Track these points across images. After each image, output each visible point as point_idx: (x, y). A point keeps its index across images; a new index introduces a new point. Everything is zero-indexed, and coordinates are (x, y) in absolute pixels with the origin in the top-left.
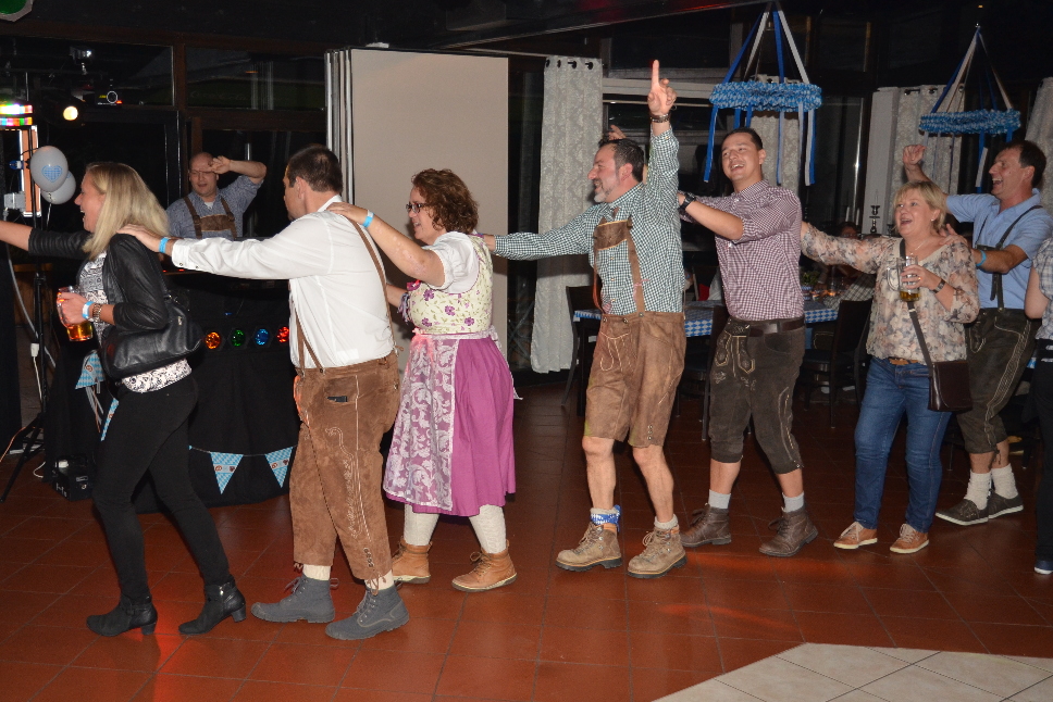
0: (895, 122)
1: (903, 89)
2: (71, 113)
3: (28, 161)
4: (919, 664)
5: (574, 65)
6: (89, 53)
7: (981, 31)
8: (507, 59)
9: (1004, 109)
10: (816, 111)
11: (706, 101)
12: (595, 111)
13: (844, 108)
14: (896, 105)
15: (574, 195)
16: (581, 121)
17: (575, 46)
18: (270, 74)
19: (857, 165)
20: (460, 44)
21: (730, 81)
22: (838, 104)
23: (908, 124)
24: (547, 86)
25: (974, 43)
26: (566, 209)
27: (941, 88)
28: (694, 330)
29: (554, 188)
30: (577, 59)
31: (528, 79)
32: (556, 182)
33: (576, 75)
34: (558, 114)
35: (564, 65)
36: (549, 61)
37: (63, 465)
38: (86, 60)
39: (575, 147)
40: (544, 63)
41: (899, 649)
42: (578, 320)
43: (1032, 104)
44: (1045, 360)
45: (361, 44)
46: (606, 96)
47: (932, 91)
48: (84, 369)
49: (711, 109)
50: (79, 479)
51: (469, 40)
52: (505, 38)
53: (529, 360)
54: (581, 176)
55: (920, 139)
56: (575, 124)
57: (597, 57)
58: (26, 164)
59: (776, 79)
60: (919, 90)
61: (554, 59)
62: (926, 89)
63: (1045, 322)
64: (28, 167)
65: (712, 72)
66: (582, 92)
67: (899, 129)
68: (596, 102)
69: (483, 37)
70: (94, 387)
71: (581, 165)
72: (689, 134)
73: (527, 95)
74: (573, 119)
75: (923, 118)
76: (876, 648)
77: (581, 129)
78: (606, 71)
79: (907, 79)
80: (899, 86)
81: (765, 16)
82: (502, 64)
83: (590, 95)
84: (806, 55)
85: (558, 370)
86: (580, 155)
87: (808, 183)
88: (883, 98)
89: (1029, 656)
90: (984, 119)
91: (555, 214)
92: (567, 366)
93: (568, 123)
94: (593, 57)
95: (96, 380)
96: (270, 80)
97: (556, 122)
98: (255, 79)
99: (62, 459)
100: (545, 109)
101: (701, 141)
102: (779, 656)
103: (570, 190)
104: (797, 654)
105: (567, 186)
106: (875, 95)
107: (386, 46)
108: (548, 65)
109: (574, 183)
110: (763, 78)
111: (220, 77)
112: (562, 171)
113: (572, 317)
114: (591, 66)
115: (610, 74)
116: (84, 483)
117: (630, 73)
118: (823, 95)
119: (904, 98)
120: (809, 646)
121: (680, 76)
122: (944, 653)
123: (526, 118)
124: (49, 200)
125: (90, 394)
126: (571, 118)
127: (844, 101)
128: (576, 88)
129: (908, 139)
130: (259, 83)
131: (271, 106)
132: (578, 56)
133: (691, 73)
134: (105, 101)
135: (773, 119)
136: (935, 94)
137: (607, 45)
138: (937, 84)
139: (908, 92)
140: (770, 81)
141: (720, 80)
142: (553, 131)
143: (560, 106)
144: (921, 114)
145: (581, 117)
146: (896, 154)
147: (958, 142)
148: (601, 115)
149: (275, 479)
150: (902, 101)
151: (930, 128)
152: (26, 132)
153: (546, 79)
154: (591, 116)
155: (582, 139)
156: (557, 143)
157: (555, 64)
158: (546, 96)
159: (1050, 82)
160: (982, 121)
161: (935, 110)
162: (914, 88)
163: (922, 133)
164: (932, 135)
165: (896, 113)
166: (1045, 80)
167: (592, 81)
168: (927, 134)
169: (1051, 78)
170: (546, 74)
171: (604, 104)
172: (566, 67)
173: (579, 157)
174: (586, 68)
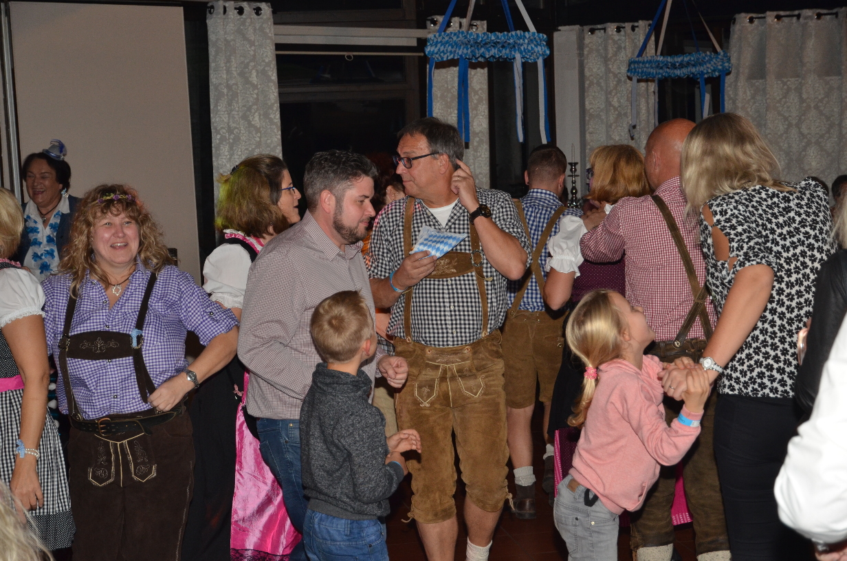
0: (582, 66)
1: (587, 28)
5: (241, 11)
8: (181, 9)
9: (715, 50)
12: (268, 64)
14: (581, 46)
16: (254, 78)
24: (212, 37)
30: (245, 5)
33: (243, 23)
34: (229, 72)
35: (230, 12)
36: (212, 7)
39: (249, 109)
40: (206, 9)
46: (279, 47)
47: (618, 30)
56: (247, 81)
60: (604, 29)
61: (219, 4)
62: (612, 28)
66: (252, 43)
67: (587, 73)
68: (270, 54)
71: (258, 130)
74: (245, 75)
77: (255, 87)
78: (277, 18)
80: (582, 24)
82: (178, 13)
83: (262, 46)
86: (257, 118)
88: (566, 38)
93: (240, 81)
94: (261, 1)
97: (225, 80)
100: (212, 65)
106: (556, 35)
108: (211, 12)
112: (237, 139)
114: (258, 11)
119: (589, 39)
126: (243, 75)
128: (245, 38)
129: (598, 84)
136: (622, 33)
138: (624, 22)
139: (592, 31)
142: (223, 90)
143: (230, 60)
145: (254, 74)
146: (587, 103)
148: (275, 71)
150: (587, 41)
153: (210, 29)
154: (264, 72)
155: (257, 97)
156: (230, 104)
157: (222, 10)
158: (212, 51)
159: (743, 19)
160: (701, 64)
161: (640, 54)
162: (599, 26)
163: (630, 79)
164: (639, 81)
165: (581, 55)
166: (737, 16)
167: (262, 29)
168: (635, 79)
169: (743, 15)
170: (210, 22)
171: (278, 56)
172: (232, 13)
173: (256, 120)
174: (254, 14)
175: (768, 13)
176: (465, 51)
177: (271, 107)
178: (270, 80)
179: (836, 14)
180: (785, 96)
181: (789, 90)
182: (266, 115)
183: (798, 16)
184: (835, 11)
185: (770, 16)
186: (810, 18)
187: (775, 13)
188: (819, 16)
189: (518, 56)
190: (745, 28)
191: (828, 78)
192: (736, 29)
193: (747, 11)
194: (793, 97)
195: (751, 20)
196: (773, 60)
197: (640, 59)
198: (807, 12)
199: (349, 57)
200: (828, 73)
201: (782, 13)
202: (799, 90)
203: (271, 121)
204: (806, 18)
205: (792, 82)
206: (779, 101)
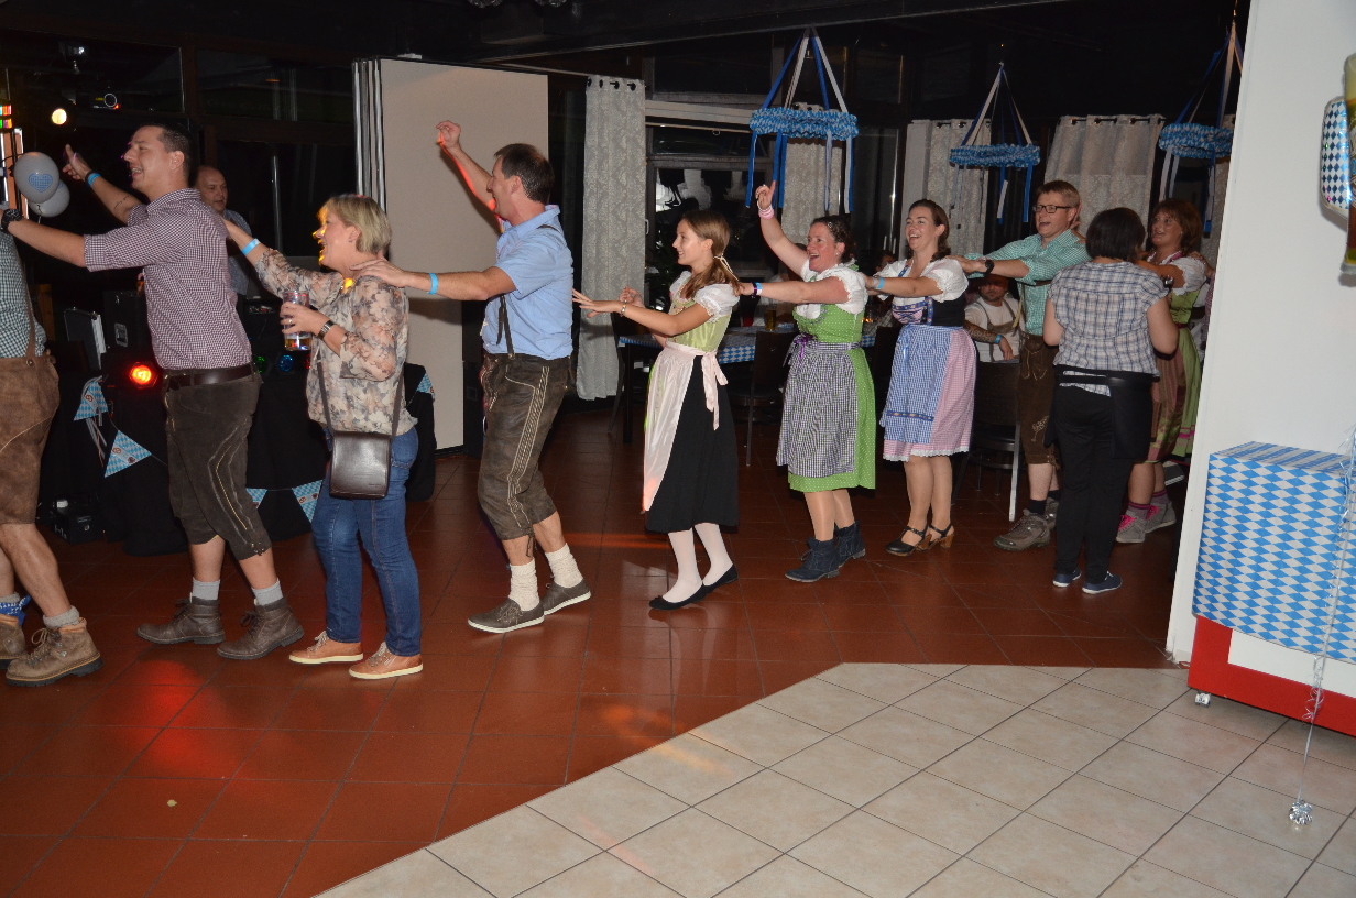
0: (928, 154)
1: (935, 122)
2: (59, 117)
3: (12, 168)
4: (949, 678)
5: (617, 85)
6: (82, 50)
7: (1004, 68)
8: (546, 77)
9: (1024, 143)
10: (854, 140)
11: (746, 127)
12: (638, 133)
13: (881, 140)
14: (929, 138)
15: (618, 219)
16: (624, 144)
17: (618, 66)
18: (293, 82)
19: (893, 196)
20: (496, 59)
21: (769, 107)
22: (876, 135)
23: (940, 156)
24: (588, 106)
25: (998, 80)
26: (610, 233)
27: (969, 122)
28: (737, 356)
29: (597, 211)
30: (620, 80)
31: (569, 98)
32: (599, 205)
33: (618, 96)
34: (601, 136)
35: (606, 85)
36: (590, 81)
37: (62, 504)
38: (79, 58)
39: (618, 169)
40: (586, 82)
41: (931, 665)
42: (623, 345)
43: (1051, 141)
44: (1063, 385)
45: (393, 53)
46: (649, 119)
47: (962, 125)
48: (83, 399)
49: (750, 136)
50: (81, 520)
51: (506, 54)
52: (543, 54)
53: (575, 386)
54: (625, 200)
55: (952, 170)
56: (618, 146)
57: (640, 79)
58: (9, 172)
59: (816, 108)
60: (950, 124)
61: (596, 78)
62: (956, 122)
63: (1061, 349)
64: (12, 175)
65: (753, 99)
66: (624, 114)
67: (932, 161)
68: (639, 125)
69: (520, 53)
70: (95, 418)
71: (625, 188)
72: (733, 160)
73: (569, 115)
74: (616, 141)
75: (952, 151)
76: (908, 665)
77: (625, 151)
78: (649, 94)
79: (940, 112)
80: (931, 119)
81: (805, 42)
82: (542, 82)
83: (634, 117)
84: (844, 84)
85: (604, 397)
87: (847, 211)
88: (917, 130)
89: (1049, 665)
90: (1004, 153)
91: (599, 238)
92: (613, 393)
93: (611, 145)
94: (635, 78)
95: (97, 411)
96: (293, 90)
97: (599, 144)
98: (277, 88)
99: (61, 499)
100: (587, 130)
101: (744, 167)
102: (819, 676)
103: (614, 213)
104: (834, 674)
105: (611, 210)
106: (910, 126)
107: (420, 57)
108: (589, 84)
109: (618, 206)
110: (803, 106)
111: (240, 85)
112: (605, 194)
113: (617, 344)
114: (633, 87)
115: (654, 96)
116: (85, 523)
117: (673, 95)
118: (859, 124)
119: (936, 131)
120: (846, 667)
121: (723, 101)
122: (972, 666)
123: (568, 137)
124: (39, 212)
125: (91, 425)
126: (615, 140)
127: (881, 132)
128: (619, 110)
129: (941, 170)
130: (281, 93)
131: (295, 117)
132: (620, 76)
133: (733, 99)
134: (101, 103)
135: (813, 147)
136: (965, 128)
137: (650, 64)
138: (966, 118)
139: (940, 125)
140: (810, 109)
141: (758, 106)
142: (596, 152)
143: (602, 128)
144: (953, 147)
145: (624, 139)
146: (929, 186)
147: (987, 173)
148: (644, 139)
149: (304, 514)
150: (934, 133)
151: (960, 161)
152: (8, 135)
153: (588, 99)
154: (635, 140)
155: (626, 160)
156: (600, 164)
157: (597, 84)
158: (588, 117)
159: (1067, 121)
160: (1003, 155)
161: (964, 143)
162: (946, 121)
163: (953, 165)
164: (961, 168)
165: (929, 145)
166: (1062, 118)
167: (635, 103)
168: (957, 166)
169: (1067, 117)
170: (588, 92)
171: (647, 126)
172: (609, 88)
173: (623, 179)
174: (629, 89)
175: (1089, 116)
176: (783, 126)
177: (638, 169)
178: (638, 146)
179: (1149, 120)
180: (1096, 190)
181: (1099, 184)
182: (634, 176)
183: (1115, 121)
184: (1148, 117)
185: (1091, 119)
186: (1126, 122)
187: (1095, 117)
188: (1134, 121)
189: (829, 133)
190: (1068, 129)
191: (1133, 176)
192: (1060, 129)
193: (1071, 114)
194: (1102, 192)
195: (1074, 122)
196: (1089, 157)
197: (965, 147)
198: (1123, 117)
199: (716, 132)
200: (1134, 173)
201: (1101, 117)
202: (1108, 186)
203: (638, 182)
204: (1122, 122)
205: (1103, 178)
206: (1089, 194)
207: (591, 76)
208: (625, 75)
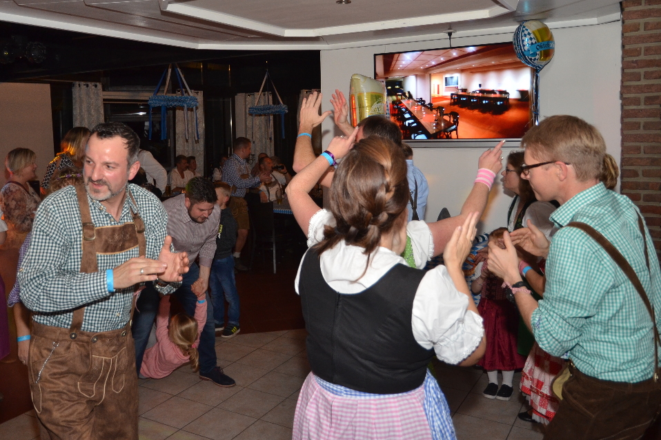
0: (245, 109)
5: (87, 86)
7: (268, 71)
8: (49, 84)
12: (100, 107)
16: (93, 113)
17: (88, 78)
24: (74, 96)
25: (266, 76)
30: (89, 83)
31: (63, 93)
33: (88, 91)
34: (81, 109)
35: (82, 86)
36: (74, 84)
40: (72, 85)
46: (104, 100)
56: (89, 114)
57: (99, 82)
61: (77, 83)
66: (92, 99)
68: (100, 103)
74: (89, 111)
77: (93, 116)
78: (104, 90)
80: (245, 93)
82: (48, 87)
83: (97, 100)
88: (239, 98)
93: (86, 114)
94: (97, 82)
97: (80, 113)
100: (74, 107)
106: (236, 96)
108: (74, 86)
114: (96, 86)
115: (107, 90)
126: (87, 111)
128: (89, 97)
132: (89, 81)
142: (79, 118)
143: (81, 106)
145: (93, 110)
148: (103, 110)
153: (73, 93)
154: (98, 110)
155: (94, 121)
156: (81, 122)
157: (78, 86)
158: (74, 101)
159: (304, 92)
162: (252, 94)
167: (97, 93)
170: (73, 90)
171: (104, 103)
174: (93, 87)
178: (100, 113)
189: (185, 106)
207: (74, 82)
208: (91, 81)
